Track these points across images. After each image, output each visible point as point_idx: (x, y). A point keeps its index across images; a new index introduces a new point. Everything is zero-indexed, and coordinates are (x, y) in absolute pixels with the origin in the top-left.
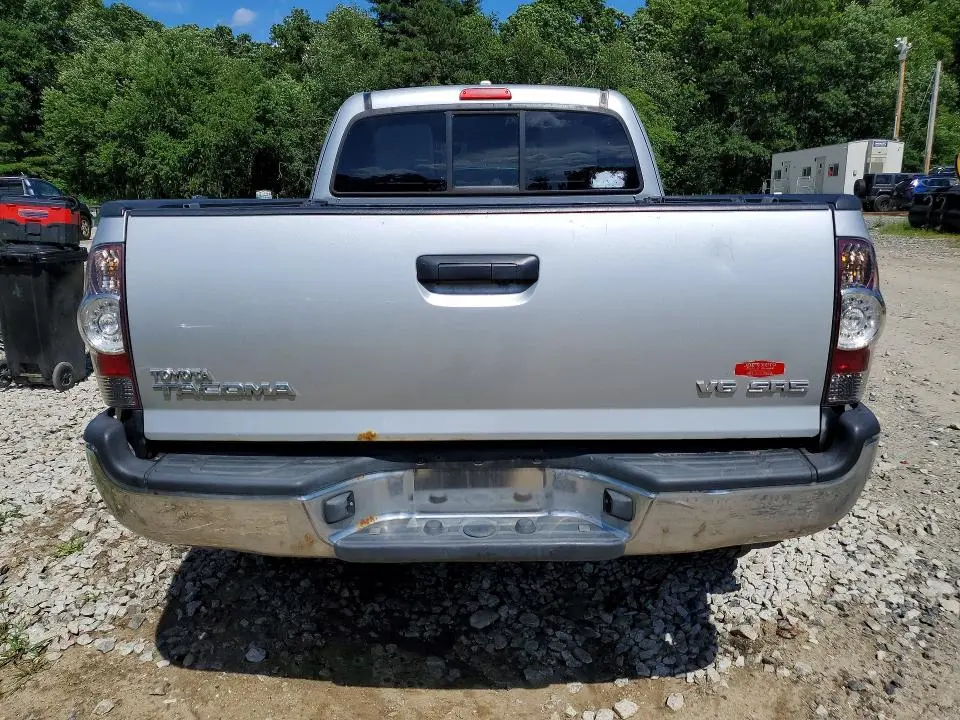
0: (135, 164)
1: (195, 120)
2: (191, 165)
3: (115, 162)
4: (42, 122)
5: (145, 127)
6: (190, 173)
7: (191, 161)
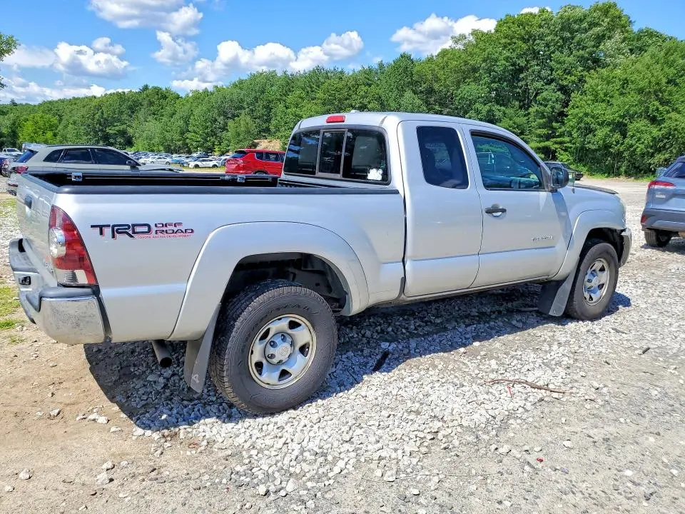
0: (618, 143)
1: (673, 110)
2: (661, 144)
3: (604, 142)
4: (567, 116)
5: (632, 117)
6: (659, 150)
7: (662, 141)
